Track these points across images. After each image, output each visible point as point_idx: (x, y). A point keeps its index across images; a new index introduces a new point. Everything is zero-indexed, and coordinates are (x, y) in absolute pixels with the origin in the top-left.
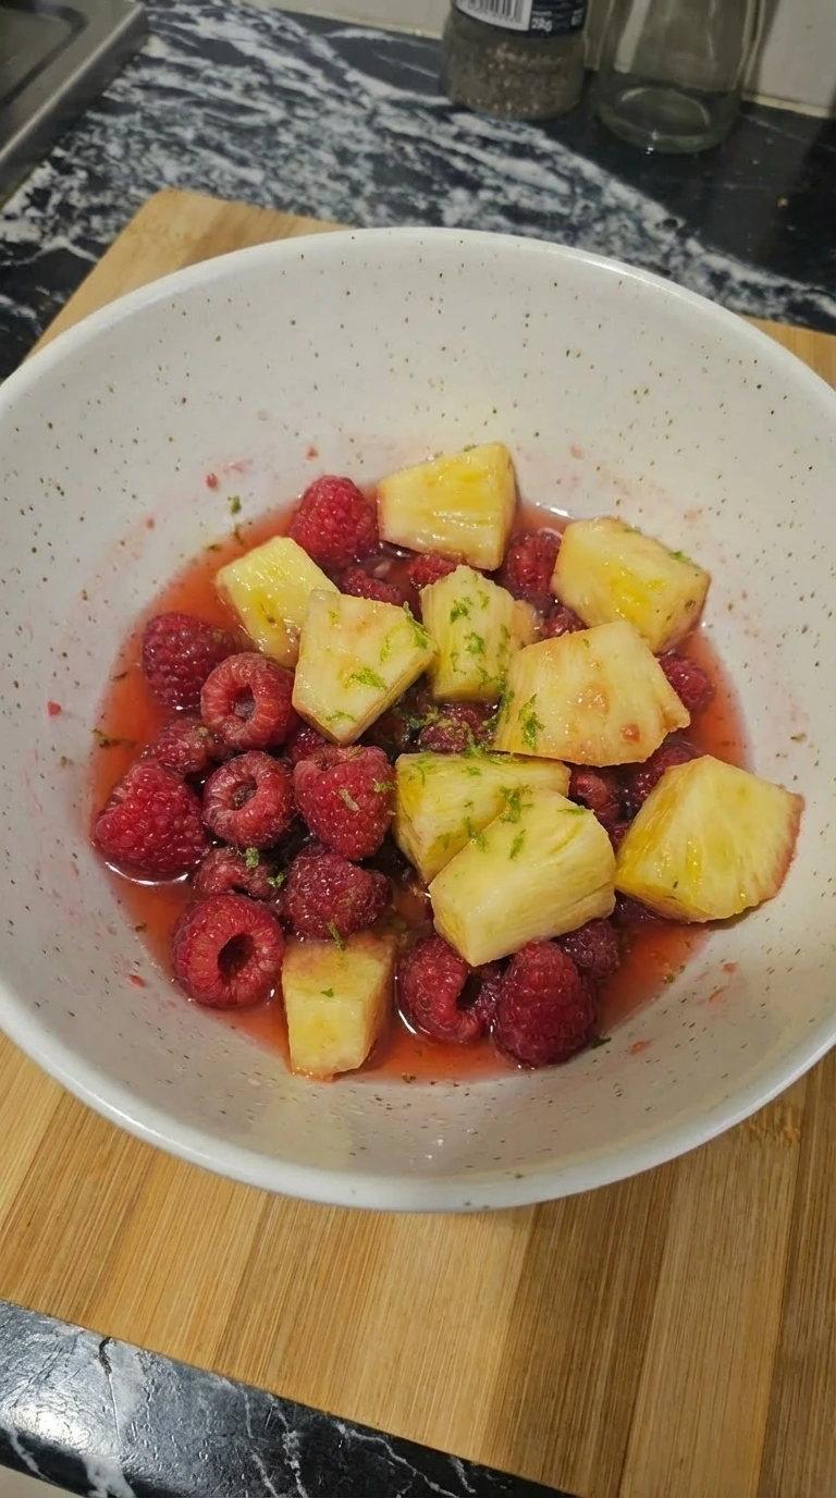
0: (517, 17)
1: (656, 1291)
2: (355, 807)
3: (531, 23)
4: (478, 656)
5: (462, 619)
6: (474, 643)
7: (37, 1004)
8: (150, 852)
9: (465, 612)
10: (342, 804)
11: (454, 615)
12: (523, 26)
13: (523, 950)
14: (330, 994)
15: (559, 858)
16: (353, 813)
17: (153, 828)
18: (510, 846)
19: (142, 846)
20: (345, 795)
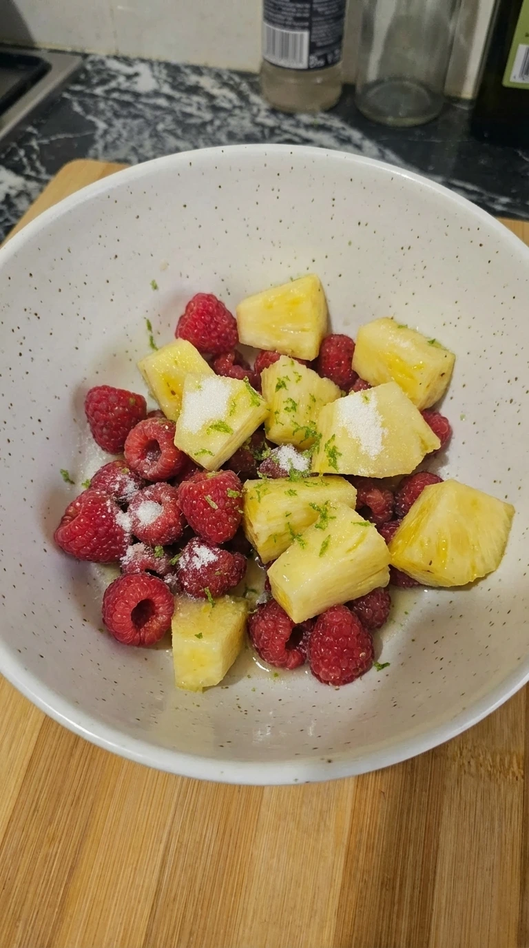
0: (301, 61)
1: (434, 889)
2: (214, 506)
3: (309, 60)
4: (293, 413)
5: (282, 390)
6: (290, 405)
7: (19, 652)
8: (93, 550)
9: (284, 385)
10: (207, 505)
11: (279, 387)
12: (304, 65)
13: (326, 611)
14: (199, 636)
15: (352, 555)
16: (214, 510)
17: (96, 533)
18: (319, 547)
19: (89, 545)
20: (208, 498)
